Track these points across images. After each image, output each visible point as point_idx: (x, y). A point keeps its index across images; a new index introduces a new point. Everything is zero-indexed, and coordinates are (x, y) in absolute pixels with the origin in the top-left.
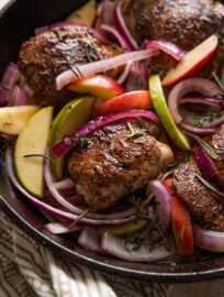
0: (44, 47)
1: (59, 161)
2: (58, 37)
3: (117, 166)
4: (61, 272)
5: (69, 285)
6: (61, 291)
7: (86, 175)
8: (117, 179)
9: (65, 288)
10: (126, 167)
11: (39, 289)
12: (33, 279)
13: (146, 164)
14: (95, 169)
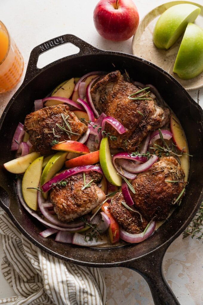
0: (39, 121)
1: (45, 194)
2: (47, 114)
3: (74, 205)
4: (44, 258)
5: (47, 265)
6: (43, 268)
7: (58, 207)
8: (74, 212)
9: (45, 267)
10: (79, 206)
11: (34, 264)
12: (31, 258)
13: (89, 205)
14: (63, 206)
